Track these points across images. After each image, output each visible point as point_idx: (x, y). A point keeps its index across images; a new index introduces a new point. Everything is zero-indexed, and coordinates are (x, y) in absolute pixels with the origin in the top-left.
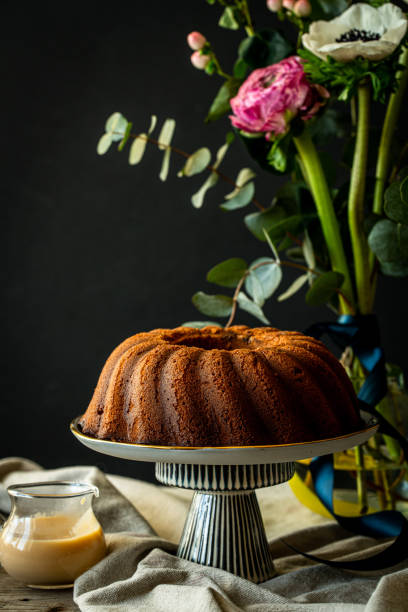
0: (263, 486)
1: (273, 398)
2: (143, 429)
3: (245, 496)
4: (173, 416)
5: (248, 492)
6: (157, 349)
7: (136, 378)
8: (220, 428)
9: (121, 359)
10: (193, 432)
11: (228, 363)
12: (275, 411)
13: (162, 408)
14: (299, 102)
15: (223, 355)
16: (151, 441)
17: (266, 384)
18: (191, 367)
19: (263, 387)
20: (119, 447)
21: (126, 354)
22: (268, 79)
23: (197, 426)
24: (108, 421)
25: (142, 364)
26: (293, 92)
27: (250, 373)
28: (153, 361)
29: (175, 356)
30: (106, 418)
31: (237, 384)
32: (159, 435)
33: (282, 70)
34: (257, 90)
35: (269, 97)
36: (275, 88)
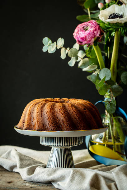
1: (78, 117)
2: (38, 126)
4: (47, 122)
6: (41, 103)
7: (35, 111)
8: (61, 126)
9: (30, 106)
10: (53, 127)
11: (64, 107)
12: (78, 121)
13: (44, 120)
14: (98, 35)
15: (62, 104)
16: (40, 130)
17: (75, 113)
18: (52, 108)
19: (74, 113)
20: (30, 132)
21: (32, 105)
23: (54, 125)
24: (26, 124)
25: (37, 107)
26: (97, 33)
27: (70, 109)
28: (40, 106)
29: (47, 104)
30: (26, 123)
31: (67, 113)
32: (43, 128)
33: (90, 25)
34: (83, 31)
35: (89, 34)
36: (90, 31)
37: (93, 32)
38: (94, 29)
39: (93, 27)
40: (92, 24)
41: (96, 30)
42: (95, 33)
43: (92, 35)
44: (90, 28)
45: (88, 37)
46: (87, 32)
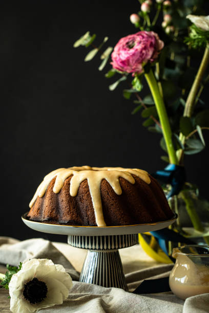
0: (122, 248)
3: (114, 252)
5: (115, 251)
14: (149, 57)
22: (131, 43)
26: (146, 53)
33: (138, 39)
34: (125, 50)
35: (134, 55)
36: (137, 50)
37: (141, 52)
38: (143, 46)
39: (142, 43)
40: (141, 37)
41: (145, 48)
42: (143, 54)
43: (138, 57)
44: (138, 45)
45: (133, 60)
46: (132, 51)
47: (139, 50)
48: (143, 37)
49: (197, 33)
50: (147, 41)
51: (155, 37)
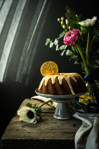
14: (77, 39)
22: (70, 34)
35: (71, 39)
36: (72, 37)
40: (73, 32)
41: (75, 36)
42: (75, 38)
43: (73, 39)
44: (72, 35)
45: (71, 41)
46: (70, 37)
47: (73, 37)
48: (74, 32)
49: (83, 28)
50: (76, 33)
51: (78, 31)
